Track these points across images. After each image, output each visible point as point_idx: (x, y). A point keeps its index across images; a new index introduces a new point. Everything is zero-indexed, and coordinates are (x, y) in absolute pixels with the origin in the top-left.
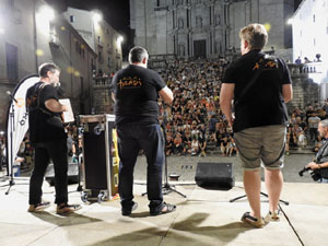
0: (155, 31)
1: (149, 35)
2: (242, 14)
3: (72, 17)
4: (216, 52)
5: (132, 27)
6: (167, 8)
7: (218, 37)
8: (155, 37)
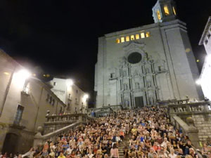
0: (110, 92)
1: (106, 94)
2: (165, 80)
3: (55, 83)
4: (150, 104)
5: (95, 90)
6: (117, 79)
7: (151, 94)
8: (109, 95)
